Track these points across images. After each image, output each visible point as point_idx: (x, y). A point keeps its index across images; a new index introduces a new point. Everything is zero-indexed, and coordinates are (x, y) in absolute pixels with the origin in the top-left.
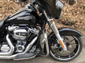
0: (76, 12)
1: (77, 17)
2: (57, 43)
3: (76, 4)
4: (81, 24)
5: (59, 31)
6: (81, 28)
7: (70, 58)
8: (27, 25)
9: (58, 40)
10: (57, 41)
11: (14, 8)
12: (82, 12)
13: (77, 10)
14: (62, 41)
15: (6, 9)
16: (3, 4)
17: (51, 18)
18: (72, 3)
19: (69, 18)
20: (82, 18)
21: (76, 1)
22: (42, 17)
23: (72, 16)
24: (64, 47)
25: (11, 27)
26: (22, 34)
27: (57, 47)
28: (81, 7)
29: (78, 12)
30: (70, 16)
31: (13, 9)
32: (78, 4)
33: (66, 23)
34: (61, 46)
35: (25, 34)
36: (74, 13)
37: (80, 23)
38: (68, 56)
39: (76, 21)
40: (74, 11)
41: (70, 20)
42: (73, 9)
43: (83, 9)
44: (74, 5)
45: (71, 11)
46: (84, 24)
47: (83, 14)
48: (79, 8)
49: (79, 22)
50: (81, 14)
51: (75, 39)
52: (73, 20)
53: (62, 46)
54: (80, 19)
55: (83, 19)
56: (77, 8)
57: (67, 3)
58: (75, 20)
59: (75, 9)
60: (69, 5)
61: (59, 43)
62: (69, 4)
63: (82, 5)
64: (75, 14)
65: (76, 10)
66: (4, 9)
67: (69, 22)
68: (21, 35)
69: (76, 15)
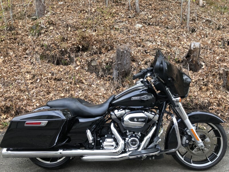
0: (206, 85)
1: (210, 94)
2: (187, 134)
3: (203, 69)
4: (221, 108)
5: (189, 115)
6: (221, 115)
7: (210, 163)
8: (143, 107)
9: (188, 129)
10: (186, 131)
11: (84, 81)
12: (218, 85)
13: (209, 81)
14: (195, 131)
15: (71, 83)
16: (63, 73)
17: (177, 96)
18: (195, 67)
19: (196, 97)
20: (219, 96)
21: (203, 64)
22: (161, 96)
23: (199, 93)
24: (199, 140)
25: (119, 110)
26: (140, 120)
27: (187, 141)
28: (214, 75)
29: (210, 85)
30: (196, 94)
31: (83, 83)
32: (208, 69)
33: (191, 107)
34: (193, 139)
35: (143, 120)
36: (203, 87)
37: (219, 105)
38: (207, 159)
39: (209, 102)
40: (202, 83)
41: (197, 101)
42: (199, 80)
43: (220, 78)
44: (200, 71)
45: (196, 83)
46: (227, 108)
47: (222, 88)
48: (211, 78)
49: (215, 104)
50: (218, 89)
51: (213, 128)
52: (202, 99)
53: (195, 139)
54: (216, 98)
55: (223, 98)
56: (207, 77)
57: (185, 68)
58: (207, 101)
59: (203, 80)
60: (190, 72)
61: (189, 134)
62: (190, 69)
63: (217, 70)
64: (205, 89)
65: (205, 80)
66: (67, 83)
67: (196, 104)
68: (138, 121)
69: (207, 90)
